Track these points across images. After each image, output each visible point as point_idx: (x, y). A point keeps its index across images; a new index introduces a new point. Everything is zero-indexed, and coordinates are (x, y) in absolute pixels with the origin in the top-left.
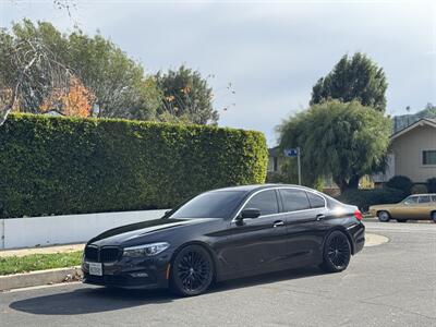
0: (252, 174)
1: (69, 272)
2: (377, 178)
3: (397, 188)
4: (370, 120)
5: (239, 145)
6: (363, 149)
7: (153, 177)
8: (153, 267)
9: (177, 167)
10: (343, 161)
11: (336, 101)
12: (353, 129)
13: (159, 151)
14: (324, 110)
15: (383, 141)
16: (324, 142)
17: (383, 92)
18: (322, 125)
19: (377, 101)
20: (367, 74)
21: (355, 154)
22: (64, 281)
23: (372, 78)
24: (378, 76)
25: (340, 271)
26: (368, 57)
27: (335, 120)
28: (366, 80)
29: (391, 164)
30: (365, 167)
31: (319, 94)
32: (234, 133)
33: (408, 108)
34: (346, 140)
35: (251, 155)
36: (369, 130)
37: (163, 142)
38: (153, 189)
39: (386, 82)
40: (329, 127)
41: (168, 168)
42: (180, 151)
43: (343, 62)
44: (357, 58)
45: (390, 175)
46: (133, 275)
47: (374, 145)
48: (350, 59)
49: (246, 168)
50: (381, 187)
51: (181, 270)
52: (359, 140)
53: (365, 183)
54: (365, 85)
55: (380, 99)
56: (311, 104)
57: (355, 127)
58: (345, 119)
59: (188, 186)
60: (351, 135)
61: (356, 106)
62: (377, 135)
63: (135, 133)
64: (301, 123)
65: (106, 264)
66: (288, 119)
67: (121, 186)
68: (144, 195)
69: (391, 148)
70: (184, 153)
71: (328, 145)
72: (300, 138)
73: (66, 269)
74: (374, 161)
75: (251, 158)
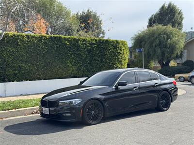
0: (121, 61)
1: (35, 109)
2: (178, 61)
3: (188, 65)
4: (176, 34)
5: (115, 47)
6: (172, 48)
7: (75, 62)
8: (74, 111)
9: (86, 58)
10: (163, 54)
11: (160, 26)
12: (168, 39)
13: (77, 51)
14: (154, 30)
15: (182, 44)
16: (154, 45)
17: (182, 21)
18: (153, 37)
19: (178, 25)
20: (174, 13)
21: (168, 50)
22: (32, 113)
23: (177, 14)
24: (179, 13)
25: (166, 110)
26: (175, 5)
27: (160, 34)
28: (174, 15)
29: (185, 55)
30: (173, 56)
31: (152, 22)
32: (113, 41)
33: (192, 28)
34: (164, 43)
35: (121, 52)
36: (175, 39)
37: (79, 46)
38: (75, 68)
39: (183, 16)
40: (157, 38)
41: (81, 59)
42: (87, 50)
43: (163, 7)
44: (170, 5)
45: (184, 60)
46: (65, 115)
47: (177, 46)
48: (166, 6)
49: (118, 58)
50: (180, 65)
51: (88, 112)
52: (170, 43)
53: (172, 64)
54: (173, 18)
55: (180, 24)
56: (148, 27)
57: (169, 37)
58: (164, 34)
59: (91, 67)
60: (167, 41)
61: (169, 28)
62: (179, 41)
63: (66, 42)
64: (143, 36)
65: (51, 109)
66: (137, 34)
67: (60, 67)
68: (70, 71)
69: (185, 47)
70: (89, 51)
71: (156, 46)
72: (143, 43)
73: (33, 108)
74: (177, 54)
75: (121, 53)
